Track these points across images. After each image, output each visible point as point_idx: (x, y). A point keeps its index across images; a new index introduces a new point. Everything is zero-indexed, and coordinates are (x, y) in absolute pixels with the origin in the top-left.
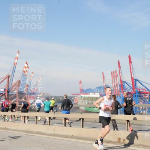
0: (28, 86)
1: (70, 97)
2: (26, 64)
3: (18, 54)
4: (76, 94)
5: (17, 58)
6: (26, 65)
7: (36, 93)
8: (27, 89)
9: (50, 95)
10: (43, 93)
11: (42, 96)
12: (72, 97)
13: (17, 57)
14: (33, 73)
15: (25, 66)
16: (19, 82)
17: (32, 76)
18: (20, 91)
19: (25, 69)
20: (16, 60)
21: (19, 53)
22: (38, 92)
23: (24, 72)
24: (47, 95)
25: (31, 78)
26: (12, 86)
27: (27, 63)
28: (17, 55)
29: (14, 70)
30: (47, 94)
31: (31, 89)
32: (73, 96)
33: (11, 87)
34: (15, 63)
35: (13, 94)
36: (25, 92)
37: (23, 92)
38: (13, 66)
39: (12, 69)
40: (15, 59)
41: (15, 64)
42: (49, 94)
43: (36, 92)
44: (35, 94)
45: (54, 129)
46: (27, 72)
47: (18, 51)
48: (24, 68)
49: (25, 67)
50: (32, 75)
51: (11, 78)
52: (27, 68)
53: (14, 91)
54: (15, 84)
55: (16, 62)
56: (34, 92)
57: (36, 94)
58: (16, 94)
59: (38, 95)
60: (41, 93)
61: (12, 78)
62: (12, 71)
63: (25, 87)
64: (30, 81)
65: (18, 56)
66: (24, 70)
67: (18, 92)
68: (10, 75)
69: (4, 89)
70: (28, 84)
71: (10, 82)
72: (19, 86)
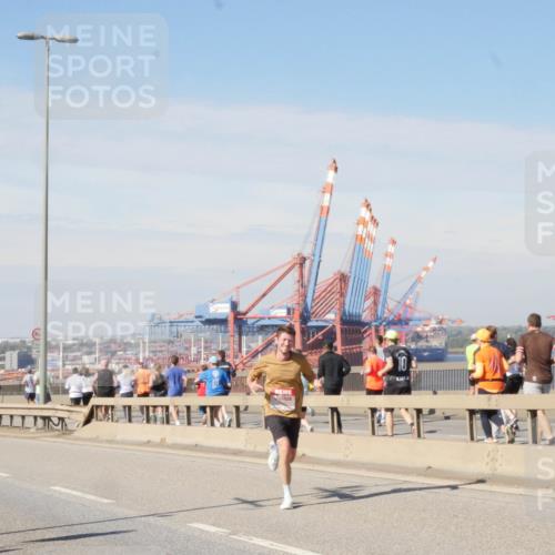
0: (376, 292)
2: (364, 209)
3: (331, 174)
5: (329, 189)
6: (365, 213)
7: (410, 320)
8: (375, 303)
9: (463, 325)
10: (437, 318)
11: (434, 330)
13: (328, 184)
14: (394, 242)
15: (364, 219)
16: (343, 278)
17: (391, 256)
18: (350, 315)
19: (361, 227)
20: (327, 196)
21: (336, 169)
22: (417, 315)
23: (360, 239)
24: (455, 325)
25: (388, 261)
26: (317, 295)
27: (368, 206)
28: (331, 176)
29: (320, 235)
30: (453, 322)
31: (391, 304)
33: (313, 300)
34: (322, 208)
35: (324, 327)
36: (366, 317)
37: (360, 316)
39: (314, 231)
40: (324, 192)
41: (325, 211)
42: (461, 321)
43: (409, 316)
44: (407, 324)
45: (492, 454)
46: (372, 240)
47: (331, 163)
48: (358, 224)
49: (363, 222)
50: (391, 249)
51: (311, 265)
52: (371, 226)
53: (325, 313)
54: (328, 291)
55: (326, 204)
56: (402, 317)
57: (411, 323)
58: (334, 326)
59: (417, 326)
60: (429, 319)
61: (316, 264)
62: (312, 238)
63: (367, 298)
64: (387, 272)
65: (334, 179)
66: (360, 233)
67: (341, 319)
68: (306, 254)
69: (289, 310)
70: (378, 286)
71: (309, 281)
72: (342, 295)
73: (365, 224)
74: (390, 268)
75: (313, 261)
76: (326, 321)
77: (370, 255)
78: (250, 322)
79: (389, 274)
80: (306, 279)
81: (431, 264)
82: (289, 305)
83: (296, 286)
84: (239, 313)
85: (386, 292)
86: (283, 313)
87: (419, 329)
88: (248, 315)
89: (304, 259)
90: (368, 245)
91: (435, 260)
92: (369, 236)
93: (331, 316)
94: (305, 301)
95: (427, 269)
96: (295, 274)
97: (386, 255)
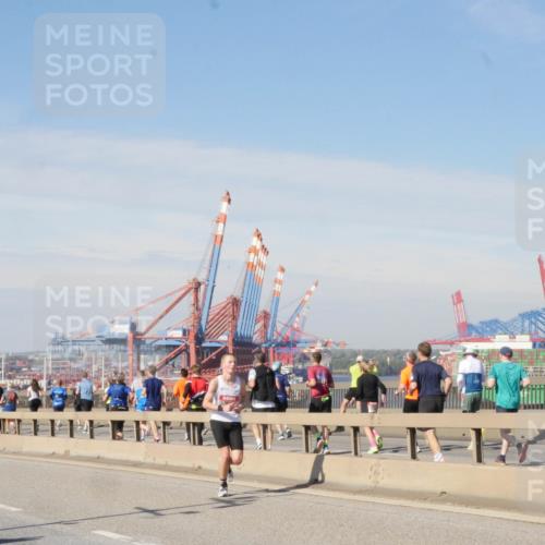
0: (266, 316)
2: (255, 239)
3: (225, 204)
4: (444, 340)
5: (223, 219)
6: (256, 242)
7: (297, 342)
8: (265, 326)
9: (347, 347)
10: (322, 341)
13: (221, 214)
14: (283, 270)
15: (255, 247)
16: (235, 303)
17: (280, 282)
18: (242, 337)
19: (252, 255)
20: (221, 225)
21: (229, 201)
22: (303, 338)
23: (250, 266)
24: (339, 348)
25: (278, 287)
26: (211, 317)
27: (259, 236)
28: (224, 207)
29: (214, 263)
30: (338, 345)
31: (279, 327)
33: (207, 323)
34: (216, 236)
35: (216, 348)
36: (256, 339)
37: (251, 338)
39: (209, 258)
40: (218, 222)
41: (219, 240)
42: (345, 344)
43: (296, 338)
44: (295, 346)
45: (374, 468)
46: (263, 267)
47: (224, 194)
48: (250, 252)
49: (253, 250)
50: (280, 276)
51: (206, 290)
52: (261, 254)
53: (218, 335)
54: (221, 314)
55: (220, 233)
56: (290, 339)
57: (298, 345)
58: (227, 347)
59: (304, 348)
60: (315, 342)
61: (210, 289)
62: (207, 265)
63: (257, 321)
64: (276, 297)
65: (228, 209)
66: (251, 261)
67: (233, 340)
68: (200, 279)
69: (184, 332)
70: (268, 310)
71: (204, 304)
72: (235, 318)
73: (256, 253)
74: (279, 294)
75: (207, 286)
76: (219, 342)
77: (261, 281)
78: (148, 342)
79: (278, 300)
80: (200, 303)
81: (313, 288)
82: (185, 327)
83: (192, 309)
84: (138, 334)
85: (275, 316)
86: (179, 334)
87: (305, 351)
88: (146, 336)
89: (199, 284)
90: (259, 272)
91: (316, 285)
92: (260, 264)
93: (224, 338)
94: (199, 323)
95: (309, 293)
96: (190, 298)
97: (276, 281)
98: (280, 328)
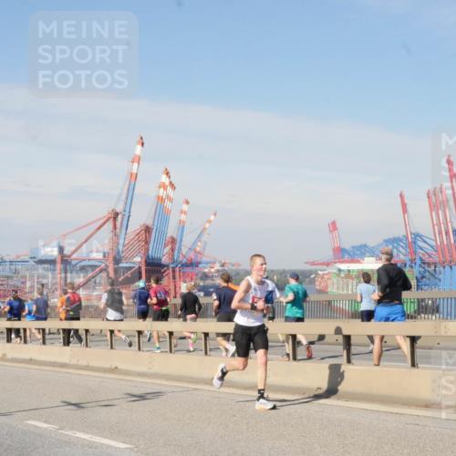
0: (173, 241)
1: (304, 271)
2: (165, 176)
3: (139, 147)
4: (321, 261)
5: (137, 160)
6: (165, 179)
7: (199, 263)
8: (173, 250)
9: (240, 268)
10: (220, 262)
11: (218, 271)
12: (311, 272)
13: (136, 156)
14: (187, 202)
15: (164, 184)
16: (148, 230)
17: (185, 213)
18: (152, 259)
19: (162, 190)
20: (136, 165)
21: (143, 144)
22: (205, 259)
23: (160, 199)
24: (234, 268)
25: (183, 217)
26: (127, 242)
27: (167, 174)
28: (138, 150)
29: (130, 196)
30: (233, 265)
32: (313, 268)
33: (124, 246)
34: (132, 174)
35: (132, 268)
36: (165, 260)
37: (160, 259)
38: (128, 182)
39: (125, 191)
40: (133, 162)
41: (134, 177)
42: (239, 265)
43: (199, 260)
44: (197, 266)
46: (170, 199)
47: (138, 139)
48: (160, 187)
49: (163, 186)
50: (185, 207)
51: (123, 219)
52: (169, 189)
53: (134, 256)
54: (135, 239)
55: (135, 171)
56: (193, 261)
57: (200, 266)
58: (140, 268)
59: (205, 268)
60: (214, 263)
61: (126, 218)
62: (123, 198)
63: (166, 245)
64: (182, 225)
65: (141, 152)
66: (161, 194)
67: (146, 262)
68: (118, 210)
70: (175, 236)
71: (120, 231)
72: (147, 242)
73: (165, 188)
74: (184, 222)
75: (124, 215)
76: (133, 263)
77: (169, 212)
78: (74, 262)
79: (183, 227)
80: (118, 230)
81: (212, 218)
83: (111, 235)
84: (65, 256)
85: (181, 241)
87: (206, 270)
88: (72, 257)
89: (117, 214)
90: (168, 204)
91: (215, 215)
92: (168, 197)
93: (138, 259)
94: (117, 247)
95: (209, 222)
96: (109, 226)
97: (181, 212)
98: (185, 251)
